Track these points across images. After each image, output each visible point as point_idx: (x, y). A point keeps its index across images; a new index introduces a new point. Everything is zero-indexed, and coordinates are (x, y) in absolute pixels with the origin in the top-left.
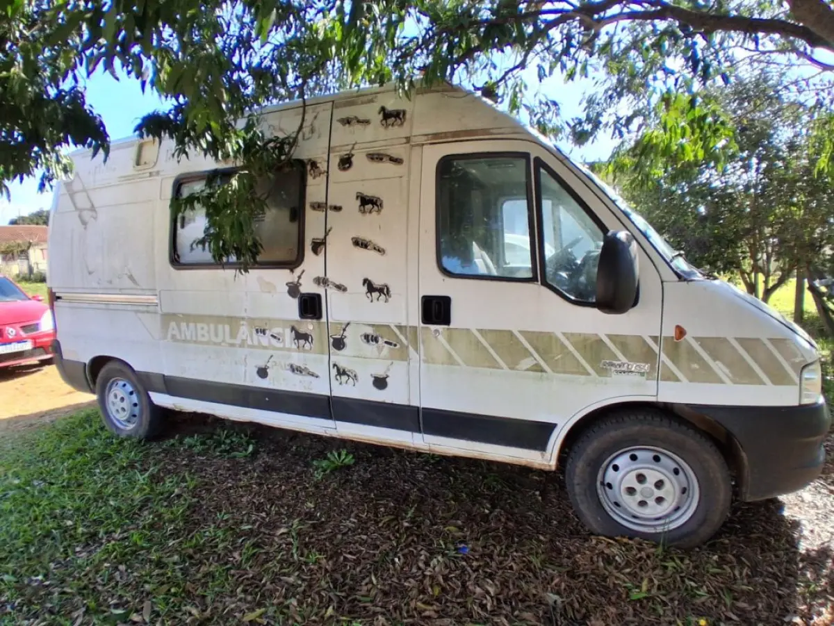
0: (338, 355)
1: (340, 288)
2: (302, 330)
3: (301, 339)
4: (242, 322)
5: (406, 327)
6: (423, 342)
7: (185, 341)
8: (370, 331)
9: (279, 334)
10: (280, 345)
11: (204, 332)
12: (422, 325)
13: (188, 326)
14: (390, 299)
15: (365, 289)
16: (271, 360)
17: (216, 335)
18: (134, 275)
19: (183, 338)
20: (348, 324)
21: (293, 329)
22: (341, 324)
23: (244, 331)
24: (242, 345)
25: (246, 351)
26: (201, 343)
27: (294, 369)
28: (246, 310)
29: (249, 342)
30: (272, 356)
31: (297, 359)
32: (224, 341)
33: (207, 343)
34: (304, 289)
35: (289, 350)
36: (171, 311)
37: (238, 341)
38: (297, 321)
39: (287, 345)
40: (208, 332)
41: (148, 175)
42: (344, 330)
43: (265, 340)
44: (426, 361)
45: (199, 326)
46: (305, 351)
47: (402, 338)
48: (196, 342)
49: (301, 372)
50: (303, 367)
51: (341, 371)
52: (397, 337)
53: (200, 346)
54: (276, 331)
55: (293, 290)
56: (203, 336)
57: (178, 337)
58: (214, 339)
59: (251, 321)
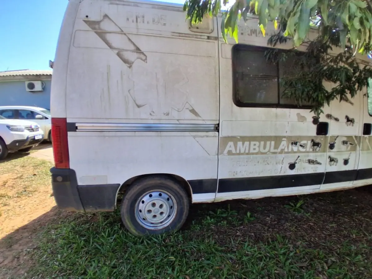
0: (331, 152)
1: (337, 120)
2: (317, 141)
3: (315, 146)
4: (283, 139)
5: (357, 136)
6: (362, 143)
7: (240, 154)
8: (345, 139)
9: (304, 144)
10: (303, 150)
11: (256, 147)
12: (363, 135)
13: (243, 144)
14: (354, 125)
15: (346, 120)
16: (298, 159)
17: (265, 148)
18: (195, 109)
19: (238, 152)
20: (337, 137)
21: (312, 141)
22: (334, 137)
23: (284, 144)
24: (281, 152)
25: (283, 155)
26: (253, 154)
27: (310, 162)
28: (286, 132)
29: (286, 150)
30: (299, 157)
31: (312, 156)
32: (269, 151)
33: (257, 154)
34: (321, 120)
35: (308, 152)
36: (230, 135)
37: (279, 150)
38: (315, 137)
39: (308, 150)
40: (259, 147)
41: (206, 37)
42: (335, 139)
43: (295, 148)
44: (361, 150)
45: (252, 143)
46: (316, 152)
47: (356, 141)
48: (247, 154)
49: (313, 163)
50: (315, 160)
51: (332, 159)
52: (354, 141)
53: (252, 156)
54: (303, 142)
55: (315, 121)
56: (254, 149)
57: (234, 152)
58: (262, 150)
59: (289, 138)
